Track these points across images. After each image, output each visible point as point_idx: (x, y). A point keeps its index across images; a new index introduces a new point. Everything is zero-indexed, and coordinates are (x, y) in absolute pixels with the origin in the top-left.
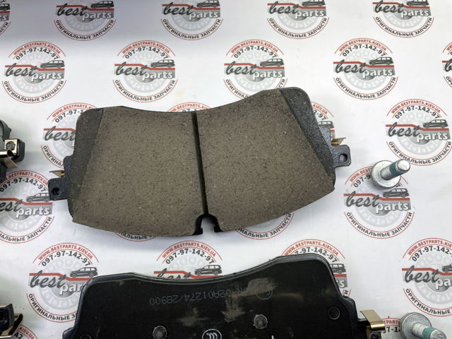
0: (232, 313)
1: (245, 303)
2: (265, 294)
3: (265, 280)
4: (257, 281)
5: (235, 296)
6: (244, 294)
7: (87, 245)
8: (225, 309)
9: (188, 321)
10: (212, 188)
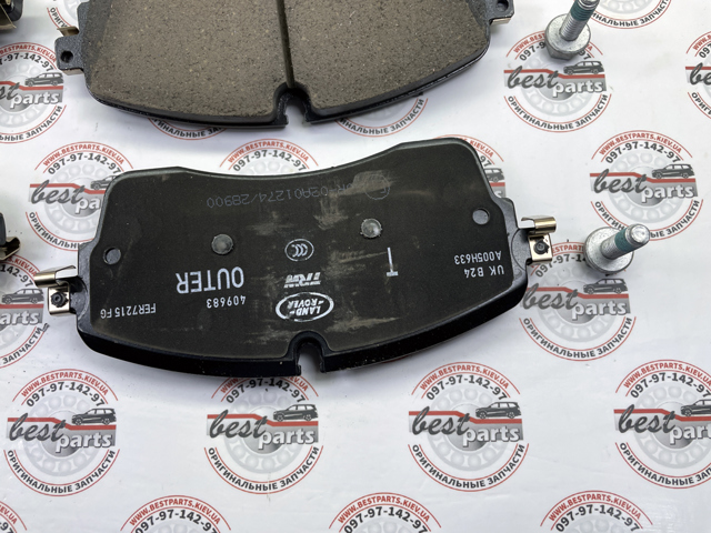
0: (330, 218)
1: (348, 204)
2: (379, 193)
3: (379, 174)
4: (367, 174)
5: (333, 195)
6: (346, 192)
7: (115, 146)
8: (320, 213)
9: (264, 230)
10: (299, 40)
